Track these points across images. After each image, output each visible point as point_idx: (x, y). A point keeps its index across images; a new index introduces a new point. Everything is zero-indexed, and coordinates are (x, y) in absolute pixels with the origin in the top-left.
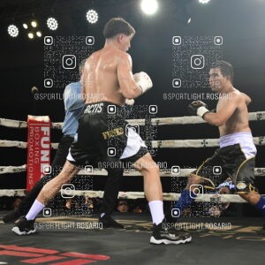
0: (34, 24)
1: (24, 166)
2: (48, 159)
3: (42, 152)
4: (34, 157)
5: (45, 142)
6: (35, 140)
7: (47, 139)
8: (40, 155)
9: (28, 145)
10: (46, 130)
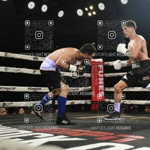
0: (91, 8)
1: (90, 87)
2: (103, 83)
3: (100, 79)
4: (95, 82)
5: (101, 74)
6: (95, 72)
7: (102, 72)
8: (99, 81)
9: (91, 76)
10: (101, 66)
